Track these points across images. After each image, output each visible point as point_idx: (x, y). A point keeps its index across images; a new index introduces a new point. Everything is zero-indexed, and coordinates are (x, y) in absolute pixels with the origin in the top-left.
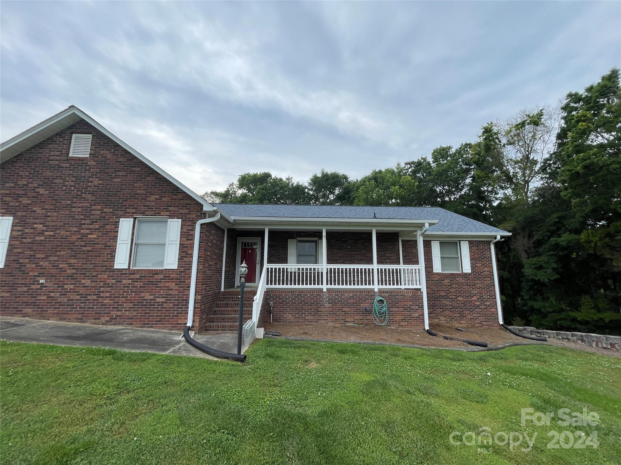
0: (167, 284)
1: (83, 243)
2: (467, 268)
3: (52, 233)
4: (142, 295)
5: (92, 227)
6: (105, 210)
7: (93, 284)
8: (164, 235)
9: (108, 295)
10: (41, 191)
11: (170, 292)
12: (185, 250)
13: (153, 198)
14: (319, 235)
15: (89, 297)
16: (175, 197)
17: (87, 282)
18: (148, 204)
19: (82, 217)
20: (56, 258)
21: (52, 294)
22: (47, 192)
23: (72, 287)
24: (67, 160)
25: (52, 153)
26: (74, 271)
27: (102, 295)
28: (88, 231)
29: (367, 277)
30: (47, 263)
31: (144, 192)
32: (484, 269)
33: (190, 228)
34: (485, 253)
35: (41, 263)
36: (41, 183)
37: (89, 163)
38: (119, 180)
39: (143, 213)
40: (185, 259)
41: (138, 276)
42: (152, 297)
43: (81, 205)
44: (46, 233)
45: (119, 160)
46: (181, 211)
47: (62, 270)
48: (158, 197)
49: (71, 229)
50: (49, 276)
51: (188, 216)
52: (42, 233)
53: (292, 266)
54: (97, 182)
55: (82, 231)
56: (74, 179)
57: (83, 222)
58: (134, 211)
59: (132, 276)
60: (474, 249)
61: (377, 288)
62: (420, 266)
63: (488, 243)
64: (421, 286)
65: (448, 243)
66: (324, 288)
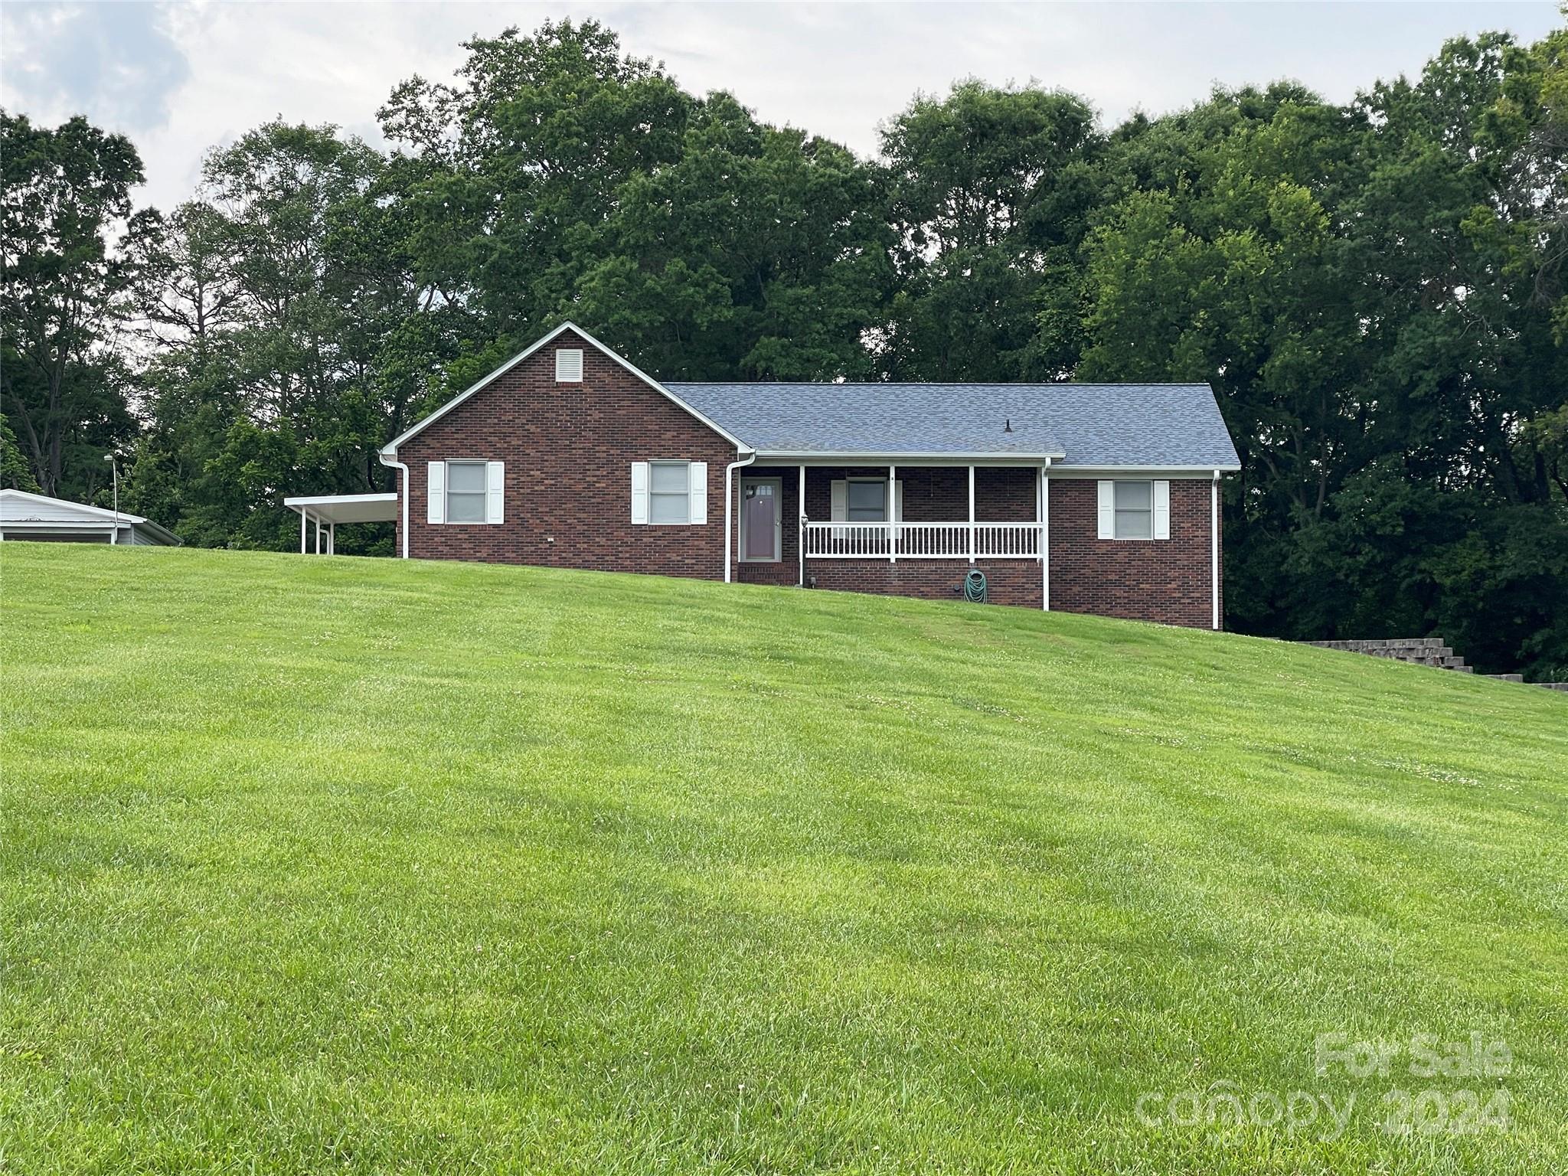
0: (696, 543)
1: (591, 494)
2: (1161, 530)
3: (553, 482)
4: (668, 555)
5: (598, 473)
6: (612, 452)
7: (609, 543)
8: (686, 481)
9: (628, 555)
10: (533, 428)
11: (700, 552)
12: (714, 500)
13: (669, 435)
15: (607, 558)
16: (696, 434)
17: (603, 541)
18: (663, 443)
19: (585, 461)
20: (562, 512)
21: (564, 555)
22: (539, 430)
23: (585, 546)
24: (557, 387)
25: (538, 378)
26: (586, 527)
27: (621, 555)
28: (595, 479)
29: (960, 540)
30: (553, 518)
31: (657, 427)
32: (1196, 534)
33: (718, 473)
34: (1200, 502)
35: (546, 518)
36: (530, 418)
37: (585, 391)
38: (624, 412)
39: (659, 456)
40: (715, 513)
41: (660, 534)
42: (679, 558)
43: (581, 446)
44: (546, 482)
45: (621, 385)
46: (705, 452)
47: (571, 526)
48: (675, 434)
49: (573, 476)
50: (557, 534)
51: (715, 458)
52: (541, 482)
53: (839, 526)
54: (597, 415)
55: (588, 479)
56: (569, 412)
57: (587, 467)
58: (647, 452)
59: (653, 534)
60: (1180, 495)
61: (972, 557)
62: (1042, 524)
63: (1209, 483)
64: (1043, 554)
65: (1133, 484)
66: (893, 556)
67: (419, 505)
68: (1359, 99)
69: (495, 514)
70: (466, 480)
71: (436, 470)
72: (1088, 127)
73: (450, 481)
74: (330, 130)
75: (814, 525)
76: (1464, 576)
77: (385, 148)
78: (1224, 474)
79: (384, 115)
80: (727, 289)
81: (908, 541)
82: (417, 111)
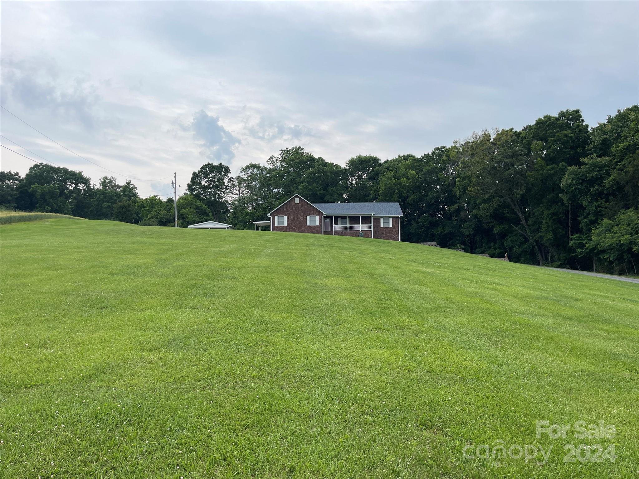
0: (317, 228)
1: (301, 221)
2: (391, 226)
3: (295, 219)
4: (313, 230)
5: (302, 217)
6: (304, 214)
8: (315, 219)
9: (306, 230)
10: (291, 211)
11: (318, 230)
12: (320, 222)
14: (347, 217)
15: (303, 231)
16: (317, 211)
17: (302, 228)
18: (312, 213)
20: (296, 224)
23: (300, 229)
24: (295, 204)
25: (292, 203)
26: (300, 226)
28: (301, 219)
29: (359, 227)
31: (311, 210)
32: (396, 226)
33: (320, 217)
34: (397, 221)
35: (293, 225)
36: (291, 209)
37: (299, 205)
38: (306, 208)
39: (311, 215)
40: (320, 224)
43: (299, 213)
45: (305, 204)
46: (318, 214)
47: (298, 226)
48: (314, 211)
49: (298, 218)
50: (295, 227)
51: (320, 215)
52: (293, 219)
53: (339, 225)
54: (301, 208)
56: (297, 208)
57: (300, 217)
58: (309, 214)
59: (310, 227)
60: (394, 220)
61: (361, 230)
62: (372, 225)
63: (398, 218)
64: (372, 230)
65: (386, 218)
66: (348, 230)
67: (274, 223)
68: (422, 157)
69: (286, 224)
70: (281, 219)
71: (276, 217)
72: (379, 162)
73: (278, 219)
74: (259, 164)
75: (335, 225)
76: (439, 232)
77: (268, 167)
78: (401, 216)
79: (268, 162)
80: (322, 189)
81: (350, 228)
82: (273, 161)
